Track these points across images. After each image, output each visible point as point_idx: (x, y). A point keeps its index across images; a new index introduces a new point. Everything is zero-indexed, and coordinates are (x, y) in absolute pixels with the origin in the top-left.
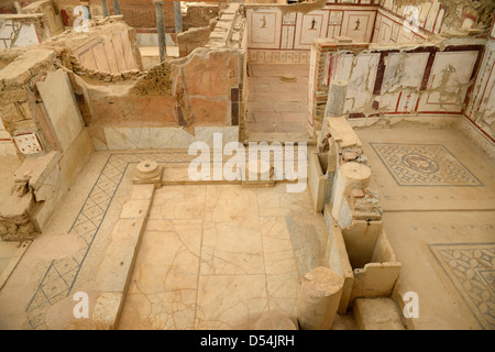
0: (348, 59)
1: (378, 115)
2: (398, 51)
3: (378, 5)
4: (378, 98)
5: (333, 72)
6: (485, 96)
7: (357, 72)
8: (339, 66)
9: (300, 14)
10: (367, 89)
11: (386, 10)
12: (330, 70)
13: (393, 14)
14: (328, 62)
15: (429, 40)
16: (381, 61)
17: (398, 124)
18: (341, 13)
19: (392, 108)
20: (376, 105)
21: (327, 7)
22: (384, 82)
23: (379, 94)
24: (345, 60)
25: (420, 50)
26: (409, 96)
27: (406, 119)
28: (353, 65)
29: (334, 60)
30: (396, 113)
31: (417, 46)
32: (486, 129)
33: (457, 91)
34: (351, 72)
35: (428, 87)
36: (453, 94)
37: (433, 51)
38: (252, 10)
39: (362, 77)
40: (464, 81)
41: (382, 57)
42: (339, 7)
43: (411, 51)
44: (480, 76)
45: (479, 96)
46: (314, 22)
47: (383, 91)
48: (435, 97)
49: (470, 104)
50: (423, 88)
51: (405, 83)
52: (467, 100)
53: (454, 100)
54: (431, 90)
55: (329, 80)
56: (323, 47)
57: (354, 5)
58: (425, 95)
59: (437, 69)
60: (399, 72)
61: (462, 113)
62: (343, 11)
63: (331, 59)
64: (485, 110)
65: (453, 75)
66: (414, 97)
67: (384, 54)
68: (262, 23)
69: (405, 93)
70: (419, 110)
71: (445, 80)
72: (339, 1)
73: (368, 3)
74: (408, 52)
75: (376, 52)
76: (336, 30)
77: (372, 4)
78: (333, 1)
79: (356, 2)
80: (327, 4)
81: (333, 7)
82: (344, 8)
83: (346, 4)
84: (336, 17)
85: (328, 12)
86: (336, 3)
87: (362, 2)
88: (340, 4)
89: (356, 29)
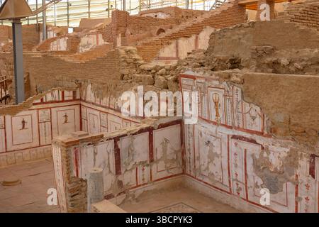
0: (90, 150)
1: (124, 192)
2: (126, 135)
3: (81, 99)
4: (120, 178)
5: (79, 164)
6: (196, 156)
7: (99, 159)
8: (84, 156)
9: (8, 117)
10: (110, 172)
11: (89, 103)
12: (77, 162)
13: (97, 105)
14: (73, 156)
15: (144, 123)
16: (116, 146)
17: (141, 195)
18: (49, 111)
19: (133, 183)
20: (120, 183)
21: (34, 107)
22: (122, 162)
23: (120, 173)
24: (88, 151)
25: (141, 131)
26: (143, 170)
27: (146, 189)
28: (95, 154)
29: (79, 153)
30: (138, 186)
31: (138, 129)
32: (207, 180)
33: (175, 157)
34: (95, 160)
35: (155, 158)
36: (173, 160)
37: (150, 130)
39: (104, 162)
40: (177, 148)
41: (115, 142)
42: (46, 106)
43: (136, 134)
44: (187, 142)
45: (192, 157)
46: (23, 122)
47: (123, 171)
48: (161, 165)
49: (187, 164)
50: (152, 161)
51: (138, 160)
52: (184, 162)
53: (175, 165)
54: (158, 161)
55: (77, 171)
56: (67, 143)
57: (59, 102)
58: (154, 166)
59: (157, 143)
60: (131, 151)
61: (184, 173)
62: (50, 108)
63: (76, 153)
64: (200, 166)
65: (169, 145)
66: (147, 169)
67: (117, 139)
69: (140, 168)
70: (153, 179)
71: (165, 150)
72: (44, 101)
73: (71, 98)
74: (133, 134)
75: (110, 139)
76: (47, 126)
77: (74, 99)
78: (39, 101)
79: (61, 99)
80: (34, 104)
81: (40, 106)
82: (50, 105)
83: (52, 102)
84: (44, 114)
85: (36, 111)
86: (42, 102)
87: (66, 99)
88: (46, 103)
89: (66, 122)
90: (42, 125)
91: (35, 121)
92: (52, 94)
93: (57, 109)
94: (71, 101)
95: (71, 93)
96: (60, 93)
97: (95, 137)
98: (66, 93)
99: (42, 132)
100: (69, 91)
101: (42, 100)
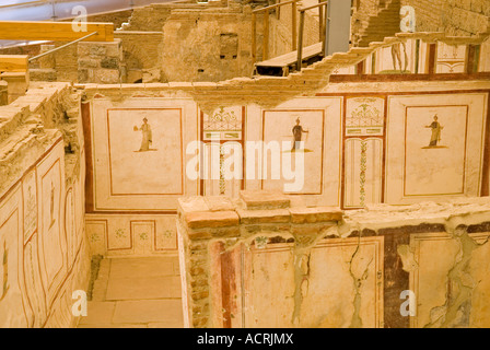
0: (279, 258)
2: (441, 228)
9: (254, 111)
18: (379, 103)
21: (333, 88)
29: (235, 262)
38: (105, 102)
41: (390, 248)
42: (372, 86)
46: (298, 130)
57: (416, 77)
62: (385, 96)
68: (140, 135)
72: (368, 71)
73: (460, 69)
74: (472, 229)
75: (368, 233)
76: (369, 151)
77: (471, 72)
78: (351, 70)
79: (422, 70)
80: (335, 79)
81: (352, 87)
82: (386, 86)
83: (392, 77)
84: (364, 113)
85: (338, 101)
86: (360, 75)
87: (440, 69)
88: (374, 78)
89: (433, 144)
90: (354, 147)
91: (334, 132)
92: (395, 52)
93: (406, 100)
94: (457, 77)
95: (462, 51)
96: (424, 47)
97: (306, 219)
98: (443, 51)
99: (353, 169)
100: (455, 42)
101: (360, 66)
